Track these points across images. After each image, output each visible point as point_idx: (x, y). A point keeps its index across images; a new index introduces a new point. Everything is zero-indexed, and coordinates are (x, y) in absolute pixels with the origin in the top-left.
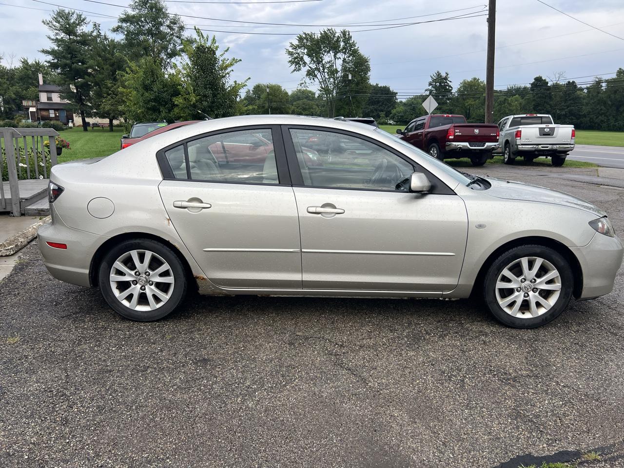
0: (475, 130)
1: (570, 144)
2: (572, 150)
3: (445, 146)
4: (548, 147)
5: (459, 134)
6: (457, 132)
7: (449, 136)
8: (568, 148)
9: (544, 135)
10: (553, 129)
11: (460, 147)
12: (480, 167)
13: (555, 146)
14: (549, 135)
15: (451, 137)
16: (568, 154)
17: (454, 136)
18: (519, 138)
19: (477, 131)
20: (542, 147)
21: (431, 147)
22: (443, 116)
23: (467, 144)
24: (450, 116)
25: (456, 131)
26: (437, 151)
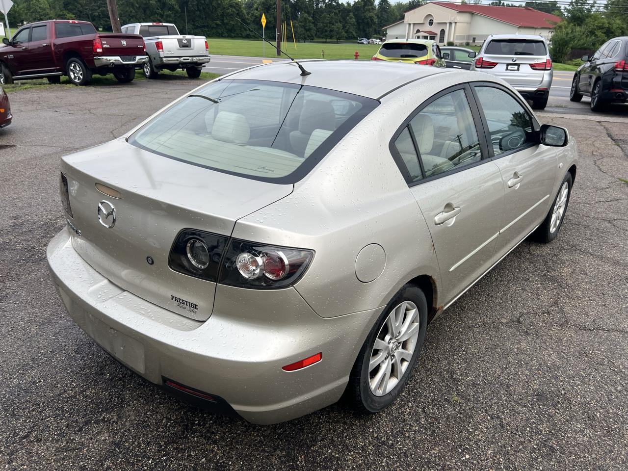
0: (122, 42)
1: (206, 56)
2: (208, 62)
3: (92, 61)
4: (188, 60)
5: (107, 46)
6: (105, 44)
7: (96, 50)
8: (203, 59)
9: (183, 46)
10: (189, 40)
11: (112, 63)
12: (128, 84)
13: (195, 58)
14: (187, 46)
15: (99, 50)
16: (205, 66)
17: (103, 48)
18: (161, 50)
19: (124, 42)
20: (184, 60)
21: (72, 62)
22: (68, 22)
23: (118, 58)
24: (76, 22)
25: (103, 42)
26: (80, 66)
